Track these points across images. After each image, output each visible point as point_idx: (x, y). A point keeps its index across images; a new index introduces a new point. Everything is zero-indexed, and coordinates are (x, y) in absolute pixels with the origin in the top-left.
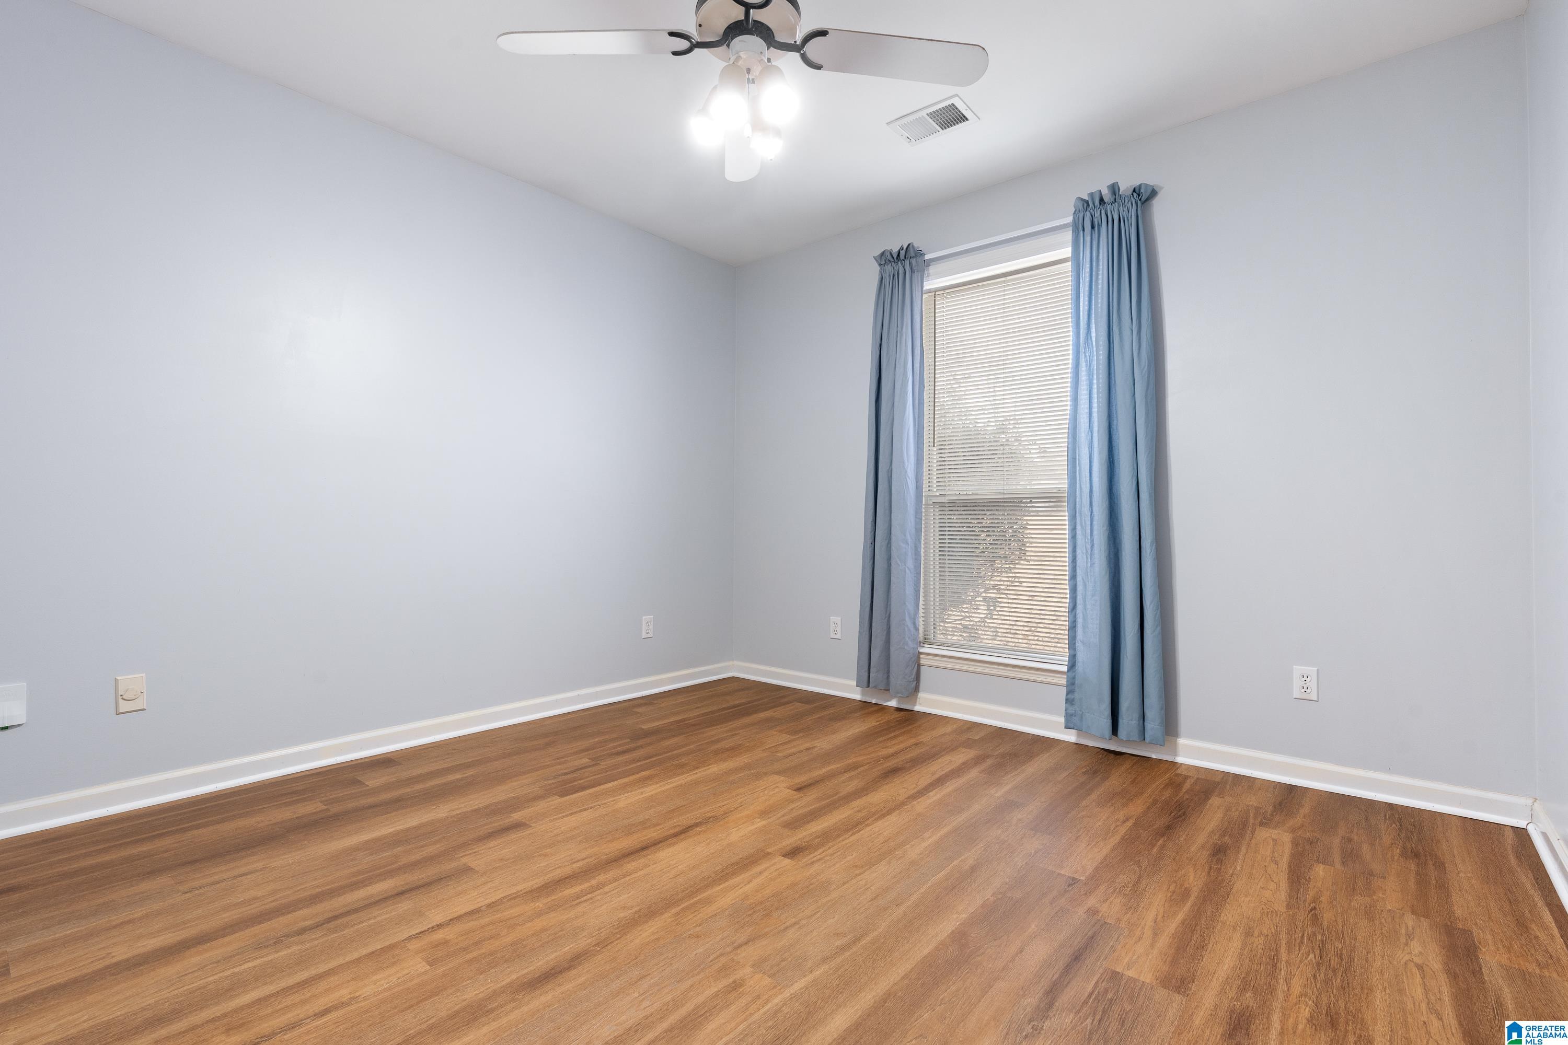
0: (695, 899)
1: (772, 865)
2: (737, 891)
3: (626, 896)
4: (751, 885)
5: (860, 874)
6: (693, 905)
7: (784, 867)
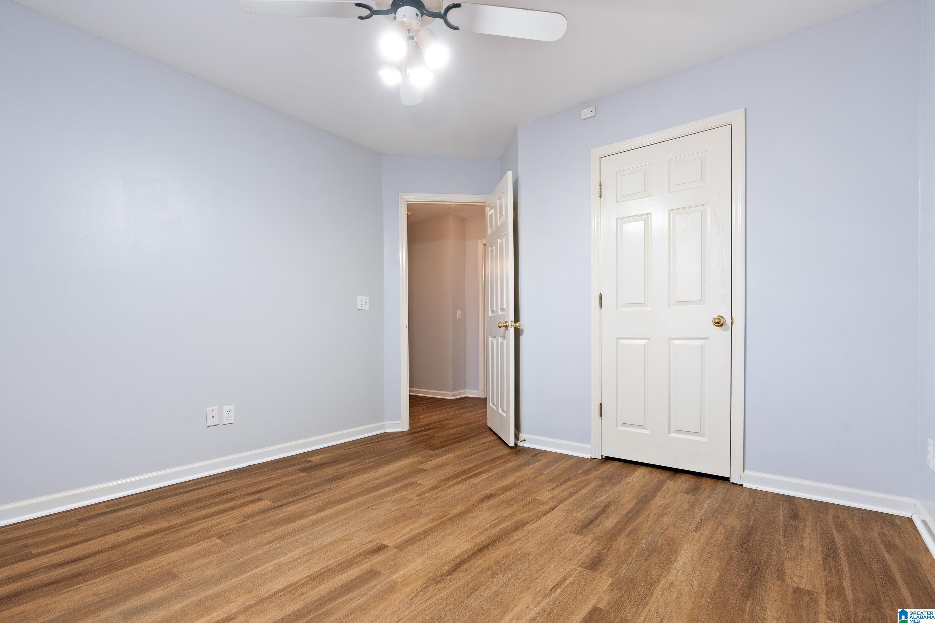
0: (440, 521)
1: (396, 539)
2: (418, 525)
3: (476, 522)
4: (410, 528)
5: (346, 536)
6: (440, 519)
7: (389, 539)
